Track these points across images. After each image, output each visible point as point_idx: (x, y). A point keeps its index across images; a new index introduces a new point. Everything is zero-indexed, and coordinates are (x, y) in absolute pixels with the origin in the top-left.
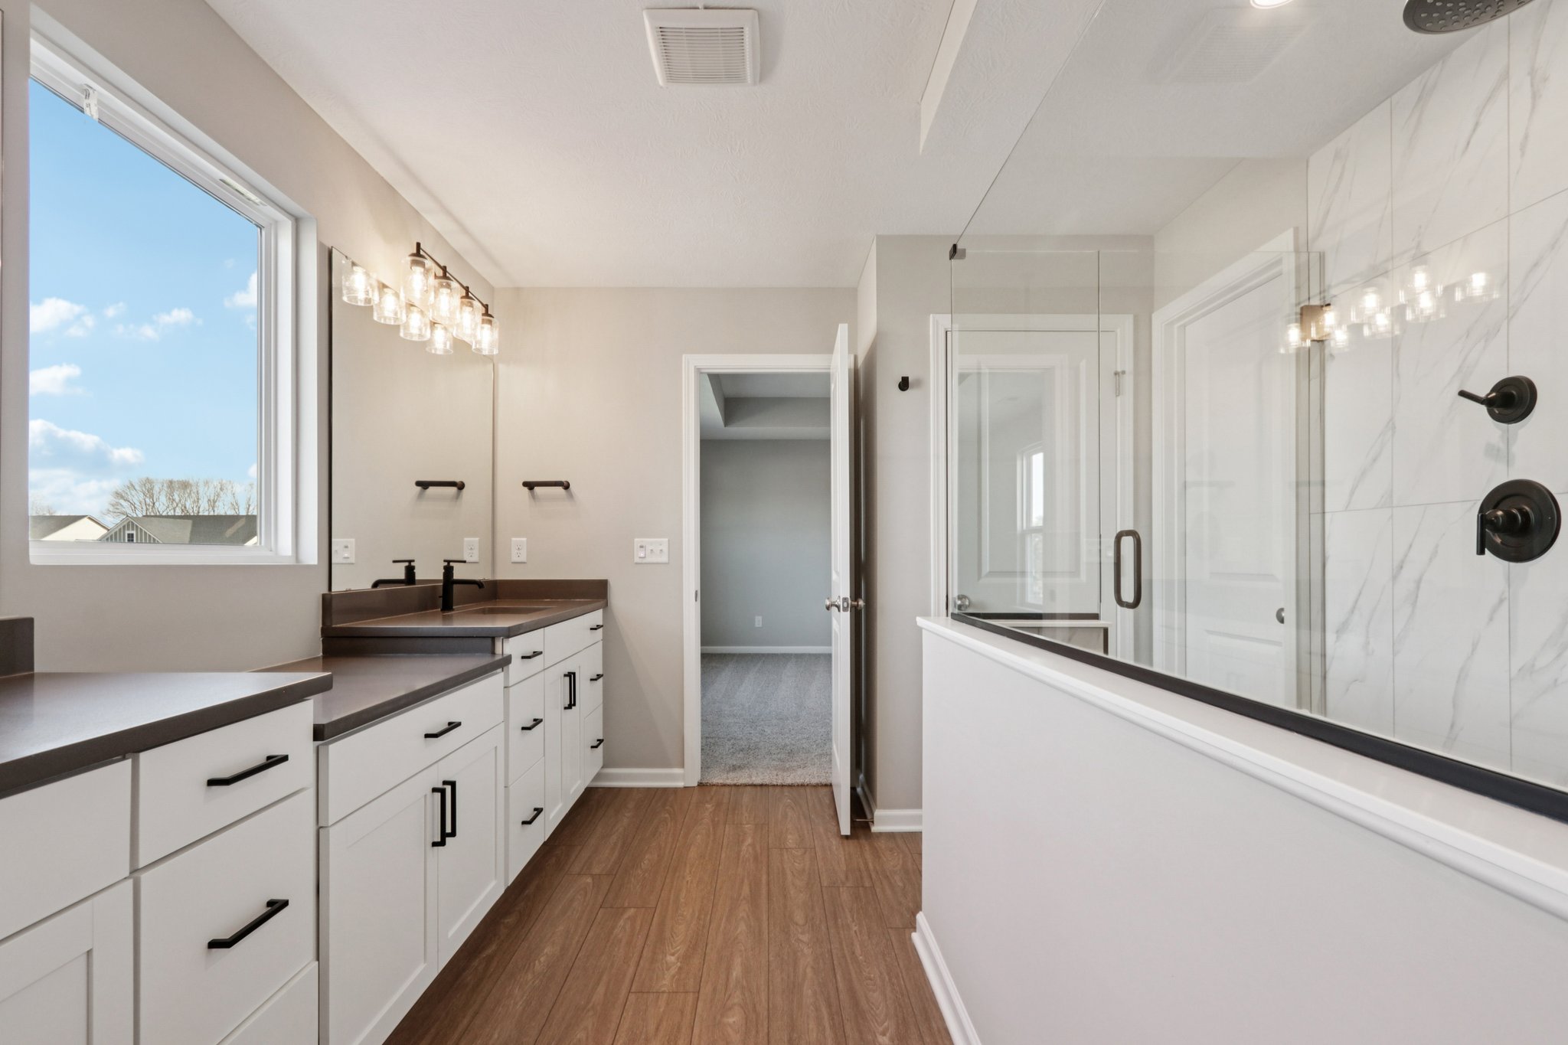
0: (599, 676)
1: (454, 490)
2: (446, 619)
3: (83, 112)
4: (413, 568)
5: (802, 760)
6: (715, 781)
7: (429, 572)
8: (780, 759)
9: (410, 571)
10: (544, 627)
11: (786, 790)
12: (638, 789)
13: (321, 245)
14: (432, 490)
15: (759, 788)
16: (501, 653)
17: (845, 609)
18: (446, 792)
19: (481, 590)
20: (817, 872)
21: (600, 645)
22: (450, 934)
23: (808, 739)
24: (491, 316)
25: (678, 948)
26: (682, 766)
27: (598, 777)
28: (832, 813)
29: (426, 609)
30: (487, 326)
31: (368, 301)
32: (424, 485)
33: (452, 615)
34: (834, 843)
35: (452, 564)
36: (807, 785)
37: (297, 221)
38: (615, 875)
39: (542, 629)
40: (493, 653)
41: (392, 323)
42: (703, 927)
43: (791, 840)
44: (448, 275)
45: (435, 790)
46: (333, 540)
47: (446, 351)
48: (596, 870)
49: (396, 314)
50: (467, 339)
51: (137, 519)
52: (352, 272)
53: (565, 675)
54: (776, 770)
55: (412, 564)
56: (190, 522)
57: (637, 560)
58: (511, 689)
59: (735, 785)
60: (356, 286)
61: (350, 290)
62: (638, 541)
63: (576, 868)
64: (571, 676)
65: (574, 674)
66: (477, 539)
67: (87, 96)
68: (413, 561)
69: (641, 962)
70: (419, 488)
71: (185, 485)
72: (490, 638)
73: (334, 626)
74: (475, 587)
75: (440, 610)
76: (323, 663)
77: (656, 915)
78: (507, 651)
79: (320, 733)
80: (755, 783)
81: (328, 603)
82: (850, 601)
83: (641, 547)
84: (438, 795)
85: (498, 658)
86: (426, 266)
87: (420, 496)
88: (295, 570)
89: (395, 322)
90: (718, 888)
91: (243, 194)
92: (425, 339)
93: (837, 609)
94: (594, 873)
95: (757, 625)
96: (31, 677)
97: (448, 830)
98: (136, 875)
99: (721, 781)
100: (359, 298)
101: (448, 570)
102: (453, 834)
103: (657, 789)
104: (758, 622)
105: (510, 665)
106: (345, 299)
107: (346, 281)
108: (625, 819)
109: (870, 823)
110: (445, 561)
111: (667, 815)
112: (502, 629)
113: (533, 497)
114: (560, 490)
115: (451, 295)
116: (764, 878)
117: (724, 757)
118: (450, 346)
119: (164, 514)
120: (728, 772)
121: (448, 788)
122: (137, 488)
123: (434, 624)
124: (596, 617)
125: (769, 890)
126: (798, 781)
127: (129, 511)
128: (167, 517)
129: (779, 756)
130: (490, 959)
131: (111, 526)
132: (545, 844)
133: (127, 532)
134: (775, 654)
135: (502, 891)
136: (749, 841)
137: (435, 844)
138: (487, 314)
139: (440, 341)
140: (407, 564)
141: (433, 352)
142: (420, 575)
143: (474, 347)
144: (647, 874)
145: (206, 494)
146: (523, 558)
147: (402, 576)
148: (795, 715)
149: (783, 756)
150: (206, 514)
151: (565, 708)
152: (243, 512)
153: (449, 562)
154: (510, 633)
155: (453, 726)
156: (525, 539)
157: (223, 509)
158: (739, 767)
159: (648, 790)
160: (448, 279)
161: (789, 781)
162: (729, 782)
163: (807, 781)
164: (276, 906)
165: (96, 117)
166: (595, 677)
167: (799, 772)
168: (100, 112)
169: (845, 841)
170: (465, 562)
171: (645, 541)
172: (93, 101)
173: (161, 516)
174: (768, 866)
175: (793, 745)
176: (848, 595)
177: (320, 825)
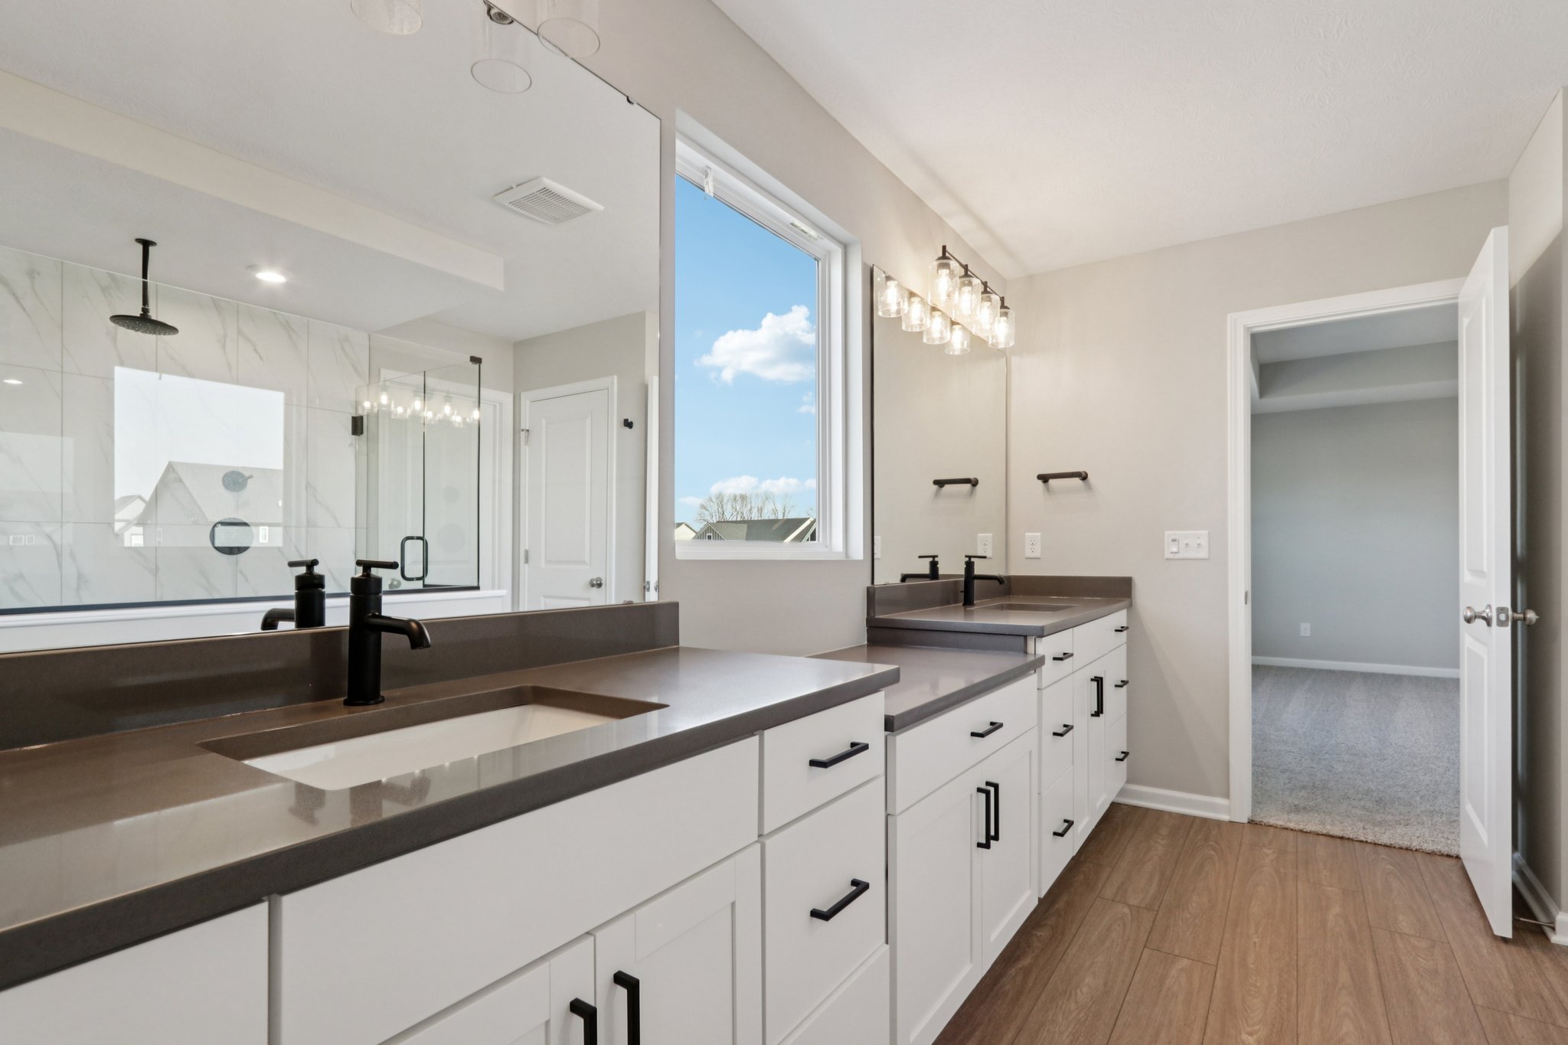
0: (1124, 683)
1: (968, 486)
2: (968, 614)
3: (704, 191)
4: (937, 563)
5: (1400, 814)
6: (1272, 821)
7: (952, 567)
8: (1363, 808)
9: (934, 565)
10: (1073, 627)
11: (1381, 850)
12: (1170, 814)
13: (864, 265)
14: (947, 487)
15: (1339, 841)
16: (1033, 653)
17: (1501, 623)
18: (990, 792)
19: (1002, 585)
20: (1460, 979)
21: (1124, 649)
22: (993, 938)
23: (1404, 786)
24: (1007, 308)
25: (1257, 1027)
26: (1227, 795)
27: (1122, 792)
28: (1469, 898)
29: (948, 603)
30: (1004, 319)
31: (898, 312)
32: (940, 483)
33: (973, 611)
34: (1482, 943)
35: (973, 559)
36: (1416, 850)
37: (845, 247)
38: (1158, 912)
39: (1071, 629)
40: (1026, 652)
41: (918, 330)
42: (1288, 1010)
43: (1405, 923)
44: (969, 273)
45: (979, 790)
46: (875, 537)
47: (963, 350)
48: (1134, 901)
49: (921, 320)
50: (983, 336)
51: (713, 524)
52: (886, 287)
53: (1092, 680)
54: (1361, 821)
55: (936, 559)
56: (745, 526)
57: (1167, 555)
58: (1044, 691)
59: (1301, 831)
60: (890, 298)
61: (885, 304)
62: (1169, 534)
63: (1109, 892)
64: (1099, 681)
65: (1101, 679)
66: (991, 534)
67: (707, 176)
68: (937, 556)
69: (1208, 1030)
70: (936, 487)
71: (743, 498)
72: (1021, 638)
73: (876, 617)
74: (997, 582)
75: (961, 604)
76: (868, 650)
77: (1218, 975)
78: (1040, 651)
79: (891, 725)
80: (1331, 833)
81: (871, 595)
82: (1510, 613)
83: (1174, 540)
84: (983, 796)
85: (1031, 658)
86: (951, 267)
87: (937, 494)
88: (845, 563)
89: (920, 328)
90: (1301, 963)
91: (806, 233)
92: (946, 341)
93: (1484, 623)
94: (1130, 903)
95: (1302, 634)
96: (677, 650)
97: (992, 833)
98: (762, 839)
99: (1280, 823)
100: (892, 311)
101: (969, 566)
102: (996, 838)
103: (1195, 818)
104: (1305, 629)
105: (1043, 667)
106: (880, 314)
107: (881, 296)
108: (1159, 847)
109: (1548, 931)
110: (966, 556)
111: (1212, 852)
112: (1035, 627)
113: (1048, 489)
114: (1077, 481)
115: (971, 292)
116: (1371, 965)
117: (1280, 793)
118: (967, 346)
119: (730, 520)
120: (1289, 813)
121: (992, 790)
122: (714, 500)
123: (955, 618)
124: (1120, 618)
125: (1382, 986)
126: (1401, 843)
127: (709, 518)
128: (732, 522)
129: (1362, 803)
130: (1027, 972)
131: (697, 530)
132: (1073, 858)
133: (707, 535)
134: (1330, 671)
135: (1036, 903)
136: (1336, 910)
137: (980, 845)
138: (1003, 306)
139: (957, 341)
140: (931, 559)
141: (951, 353)
142: (942, 570)
143: (990, 343)
144: (1197, 921)
145: (756, 504)
146: (1037, 554)
147: (926, 571)
148: (1377, 751)
149: (1369, 804)
150: (756, 519)
151: (1092, 715)
152: (780, 517)
153: (970, 557)
154: (1041, 633)
155: (995, 726)
156: (1039, 534)
157: (767, 515)
158: (1304, 808)
159: (1183, 817)
160: (970, 276)
161: (1385, 839)
162: (1292, 825)
163: (1415, 844)
164: (860, 887)
165: (712, 195)
166: (1120, 683)
167: (1400, 830)
168: (715, 186)
169: (1503, 946)
170: (985, 557)
171: (1177, 534)
172: (710, 179)
173: (728, 522)
174: (1374, 951)
175: (1383, 792)
176: (1507, 603)
177: (889, 812)
